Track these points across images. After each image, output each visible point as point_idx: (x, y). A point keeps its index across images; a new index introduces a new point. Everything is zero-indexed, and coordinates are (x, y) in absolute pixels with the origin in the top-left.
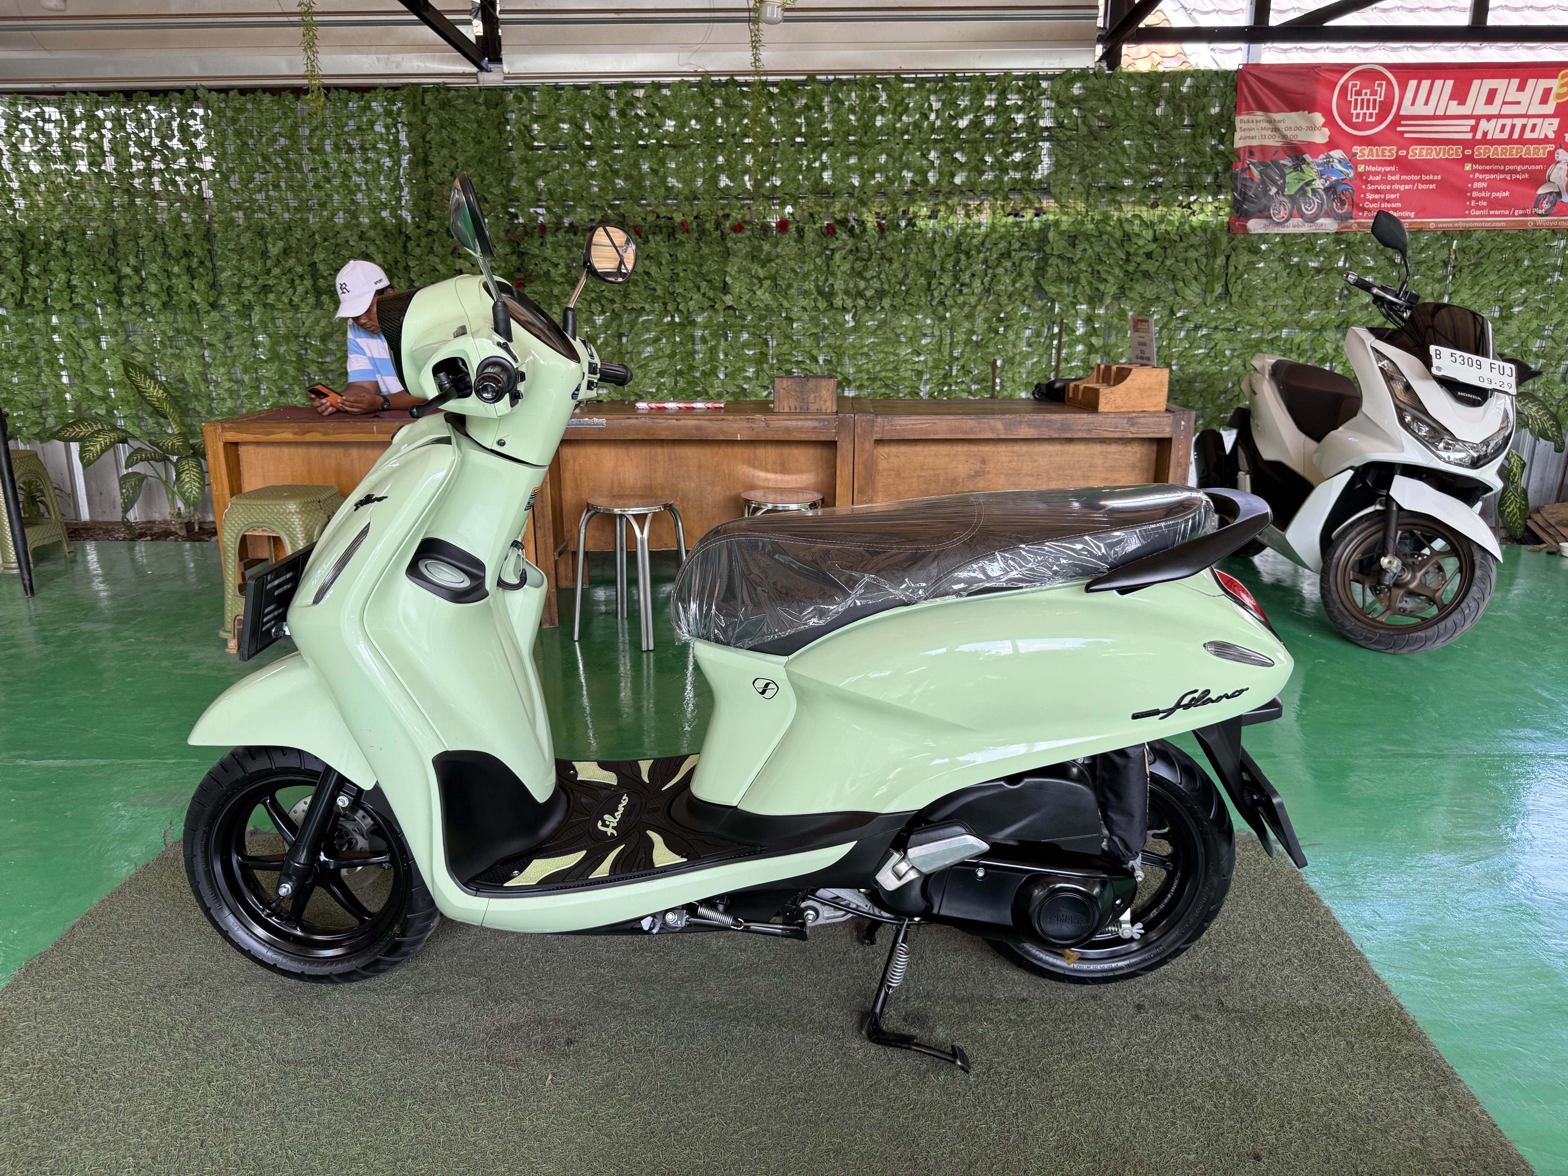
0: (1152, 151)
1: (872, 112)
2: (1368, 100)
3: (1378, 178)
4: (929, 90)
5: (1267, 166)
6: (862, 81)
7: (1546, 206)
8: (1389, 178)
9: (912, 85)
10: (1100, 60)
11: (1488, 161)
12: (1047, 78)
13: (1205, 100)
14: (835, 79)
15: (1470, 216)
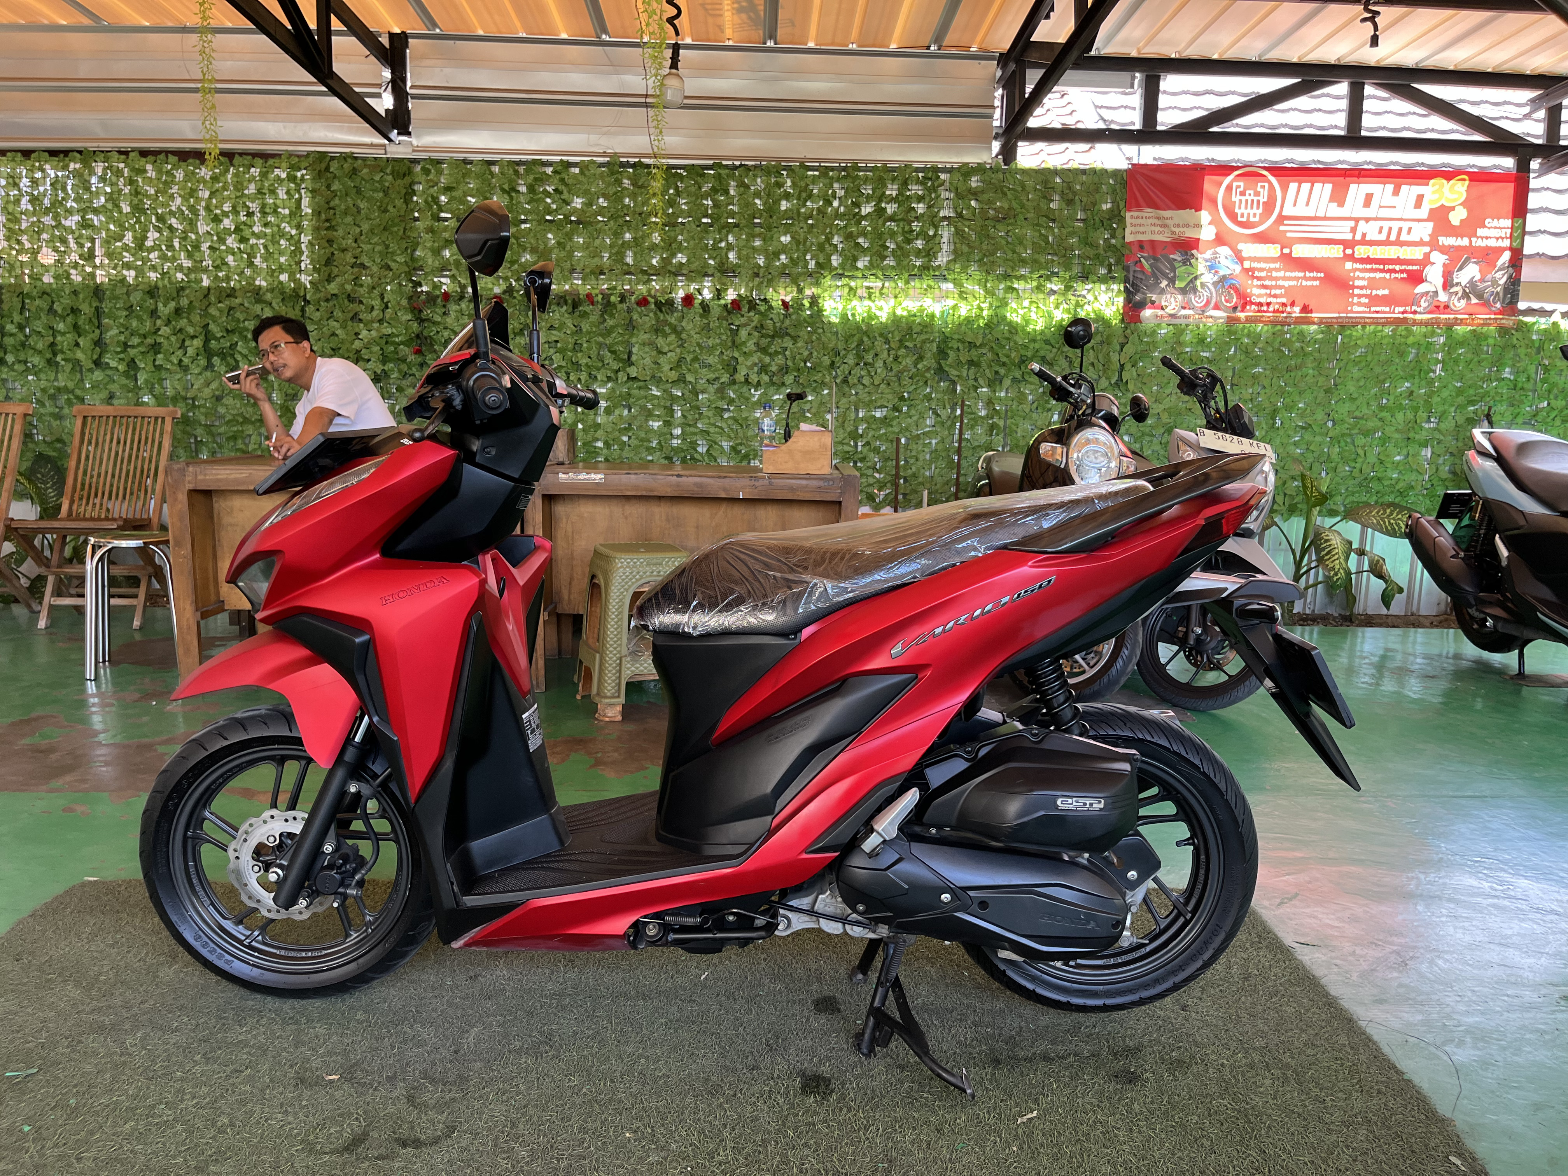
0: (1047, 242)
1: (777, 197)
2: (1252, 201)
3: (1263, 274)
4: (832, 178)
5: (1156, 259)
6: (767, 167)
7: (1424, 304)
8: (1274, 274)
9: (817, 173)
10: (997, 156)
11: (1368, 260)
12: (945, 170)
13: (1097, 196)
14: (741, 165)
15: (1352, 312)
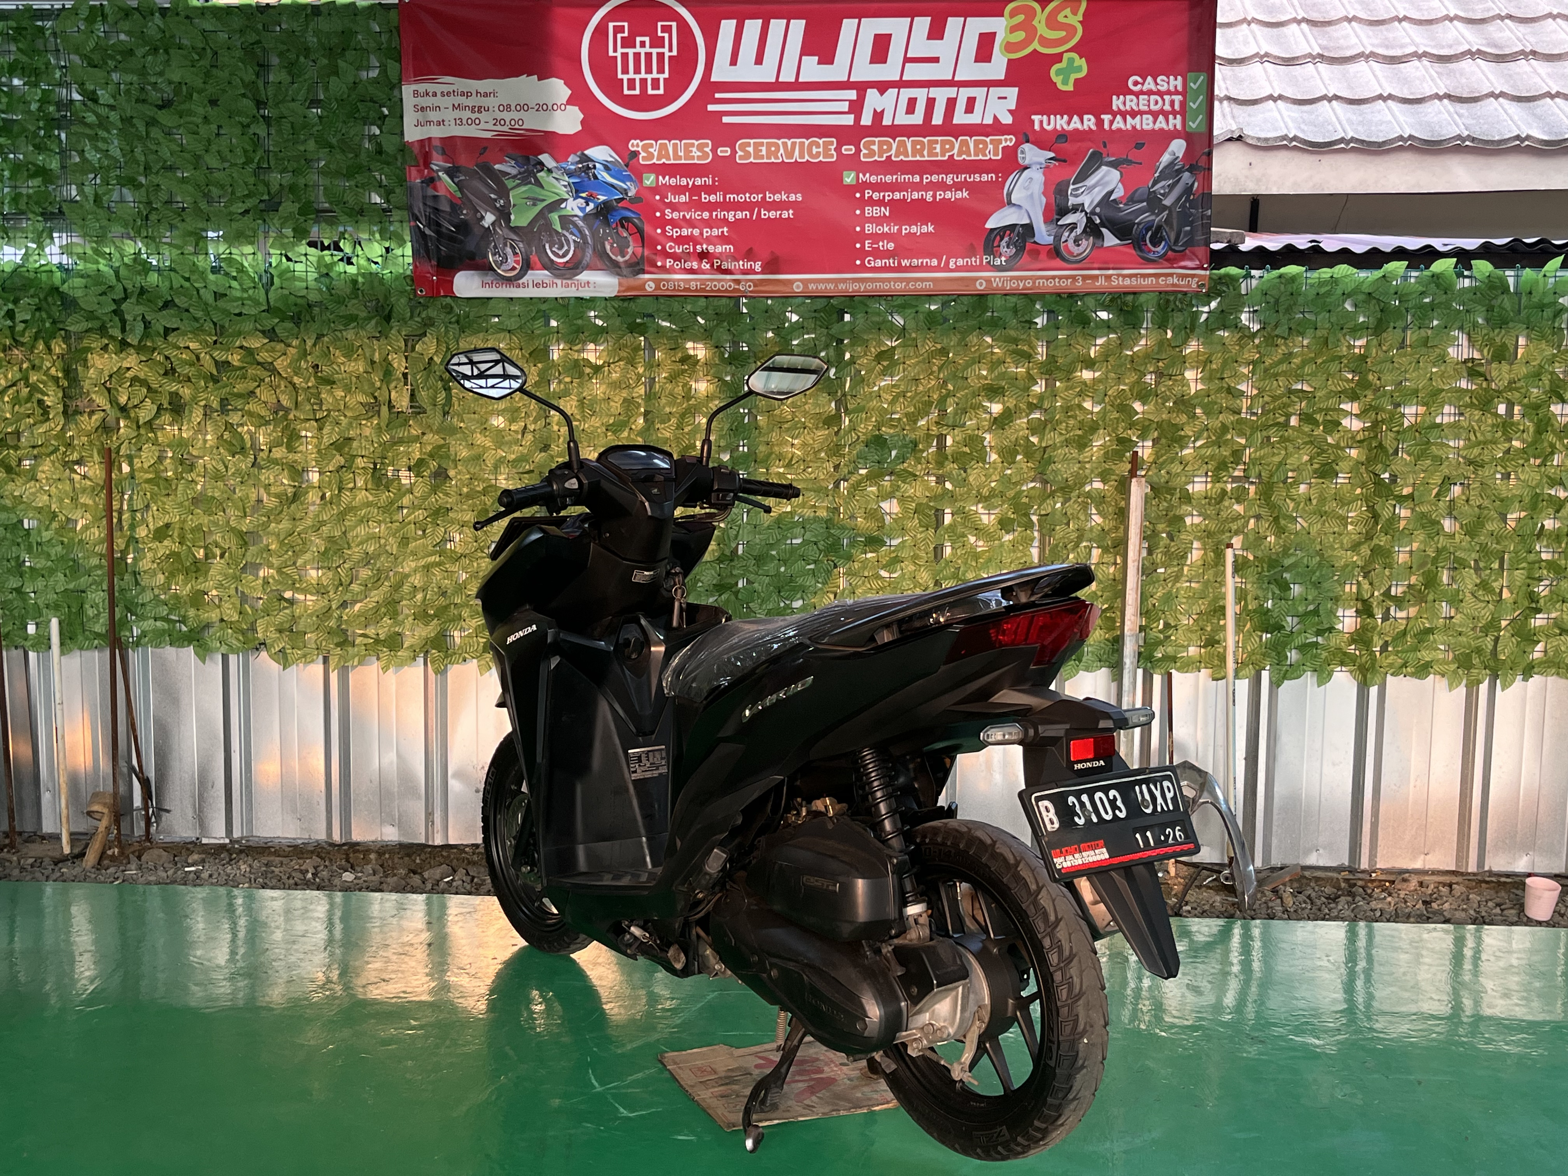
3: (683, 199)
5: (471, 174)
7: (1007, 250)
8: (704, 198)
11: (889, 166)
12: (48, 15)
15: (863, 268)
